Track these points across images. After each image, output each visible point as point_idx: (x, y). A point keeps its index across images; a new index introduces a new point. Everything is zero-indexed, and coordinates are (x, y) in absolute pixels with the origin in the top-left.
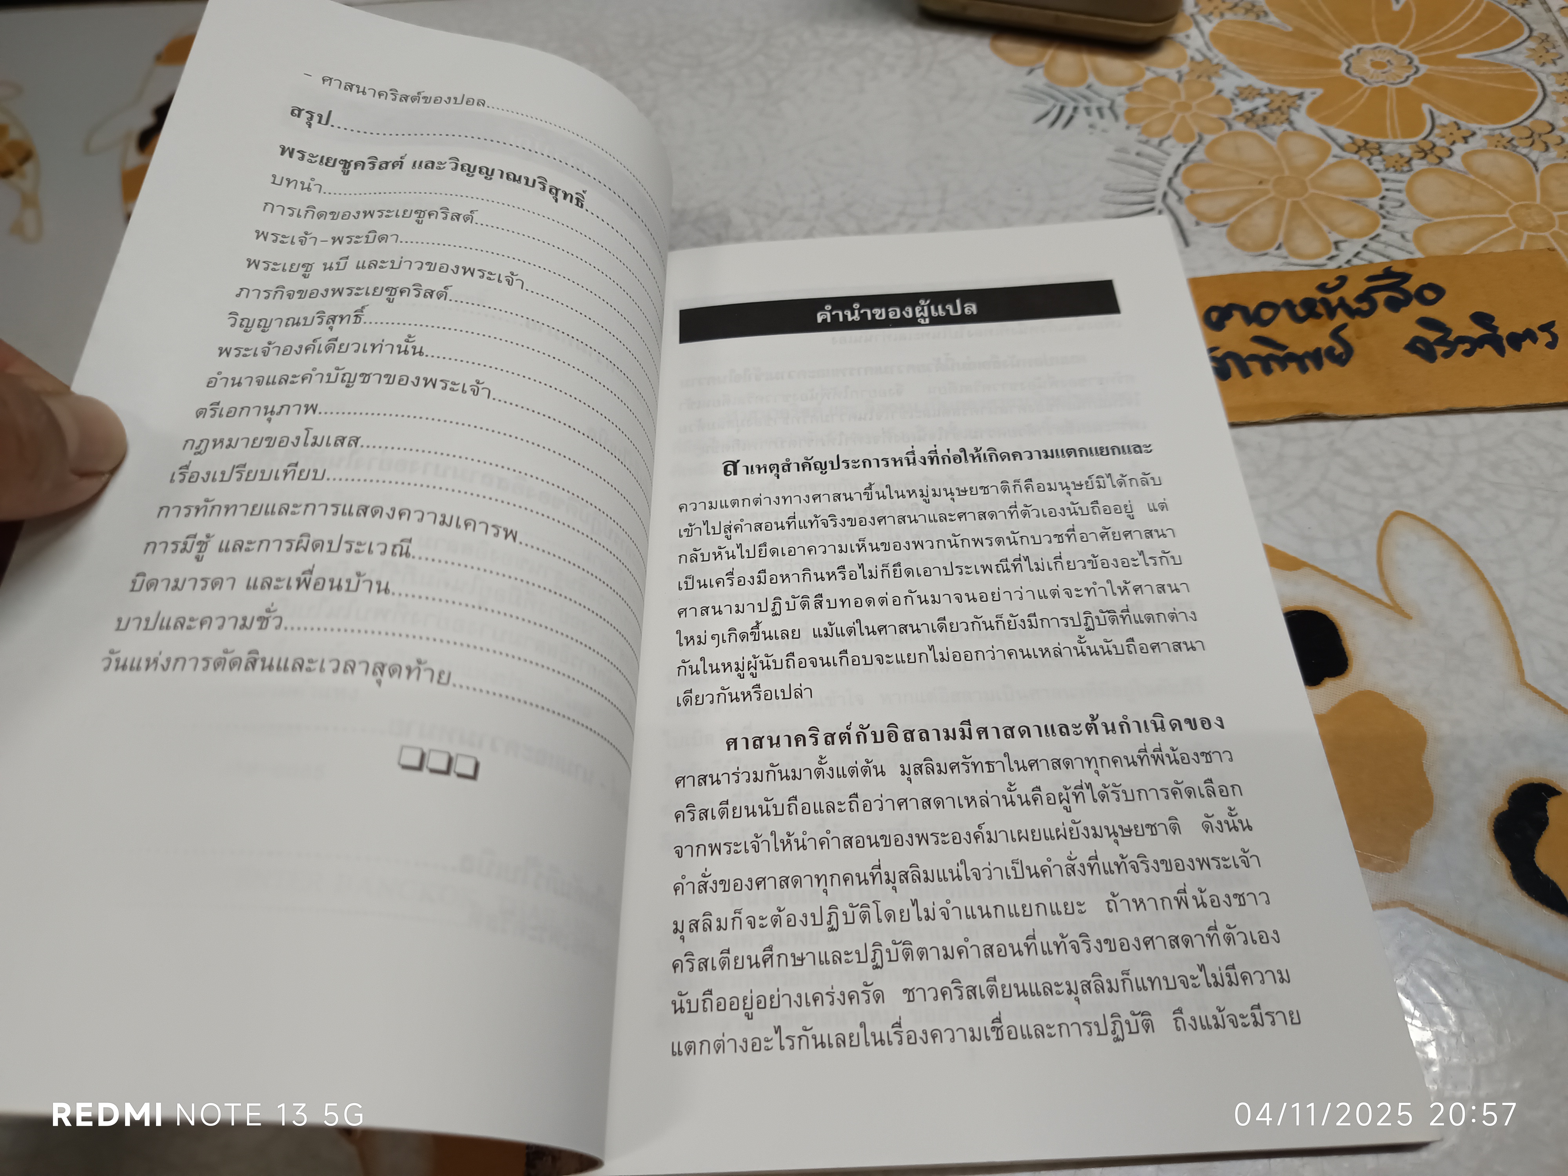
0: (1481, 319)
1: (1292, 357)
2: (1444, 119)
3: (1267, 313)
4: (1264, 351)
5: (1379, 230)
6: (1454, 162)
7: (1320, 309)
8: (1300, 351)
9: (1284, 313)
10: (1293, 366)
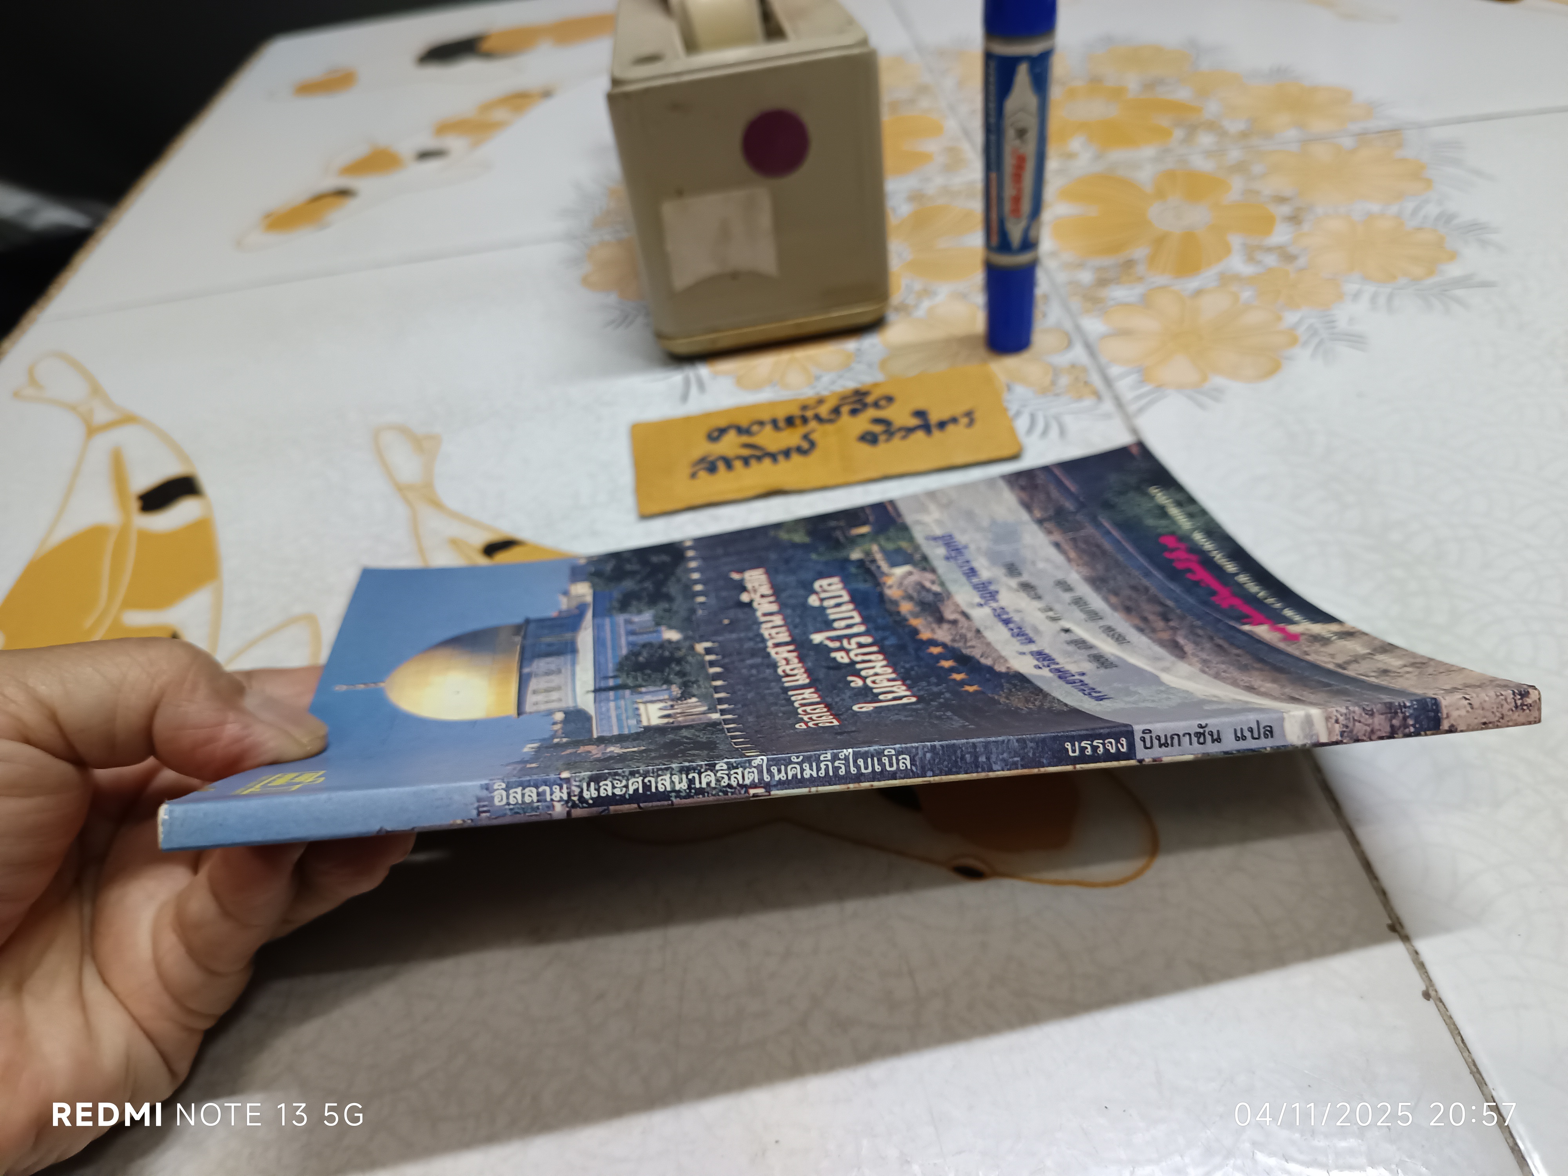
0: (920, 414)
1: (768, 454)
2: (917, 286)
3: (755, 428)
4: (746, 452)
5: (854, 364)
7: (798, 421)
8: (776, 450)
9: (769, 426)
10: (767, 461)
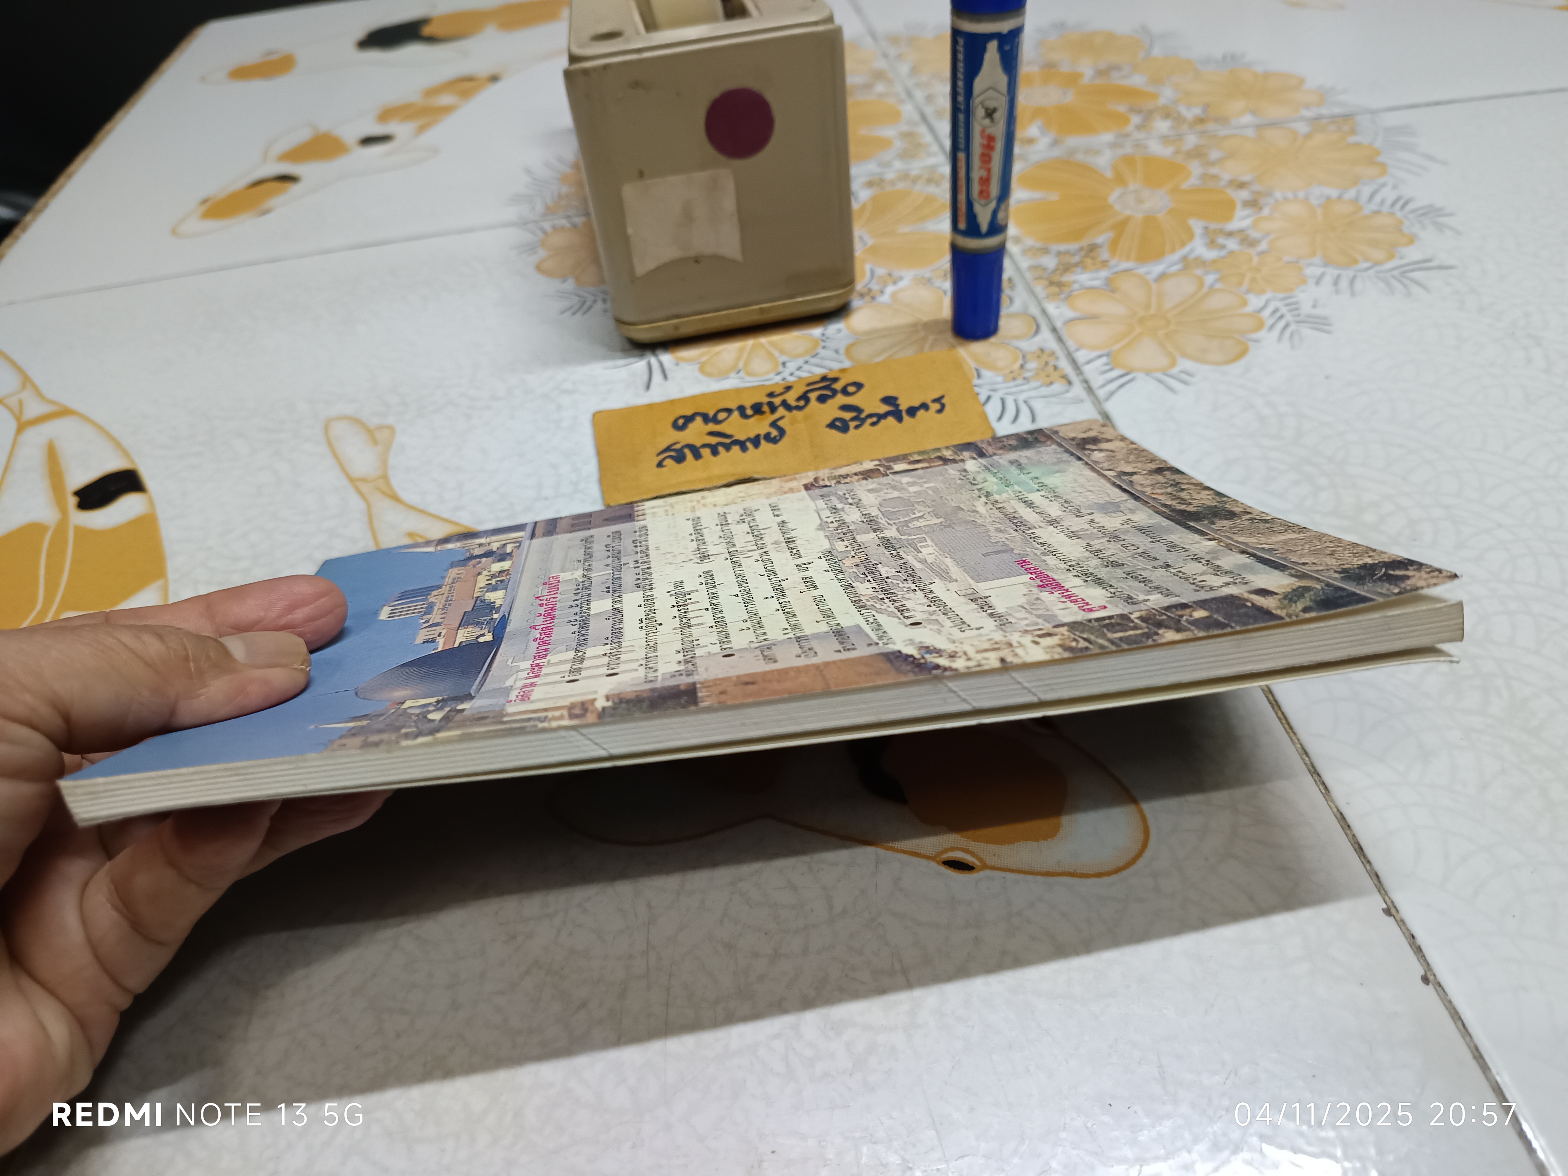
0: (888, 400)
1: (737, 442)
2: (881, 271)
4: (714, 440)
5: (820, 350)
6: (885, 298)
7: (766, 408)
8: (742, 437)
9: (736, 414)
10: (736, 449)
